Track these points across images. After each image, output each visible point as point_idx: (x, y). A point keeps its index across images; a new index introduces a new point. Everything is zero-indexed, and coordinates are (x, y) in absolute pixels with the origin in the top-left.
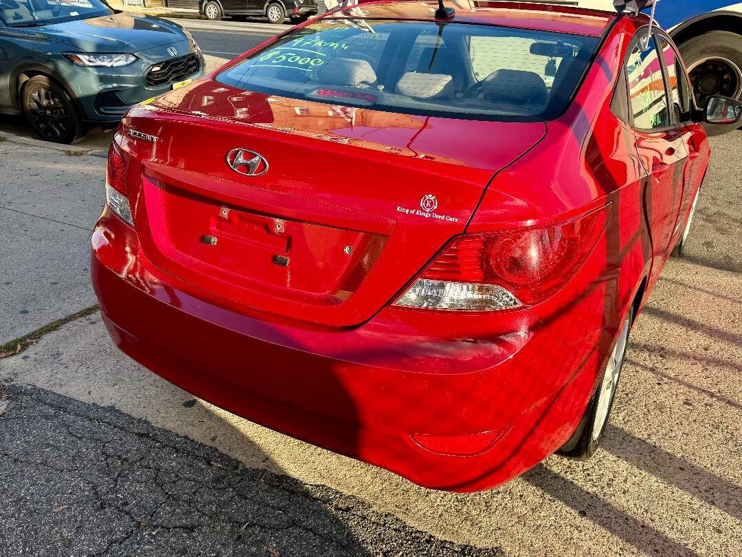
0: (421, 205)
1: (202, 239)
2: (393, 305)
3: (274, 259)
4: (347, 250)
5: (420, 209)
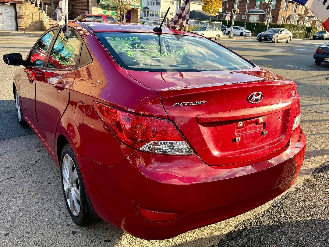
3: (262, 134)
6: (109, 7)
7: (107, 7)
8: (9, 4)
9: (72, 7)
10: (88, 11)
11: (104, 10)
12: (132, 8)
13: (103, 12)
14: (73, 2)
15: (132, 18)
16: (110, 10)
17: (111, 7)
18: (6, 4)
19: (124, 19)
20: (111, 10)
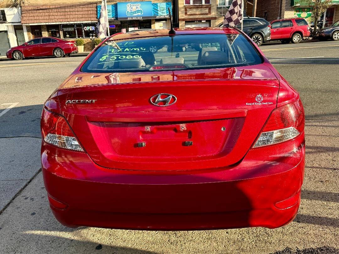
0: (256, 100)
1: (136, 145)
2: (253, 147)
3: (184, 144)
4: (222, 129)
5: (256, 102)
6: (305, 8)
7: (302, 8)
8: (205, 21)
9: (265, 15)
10: (280, 16)
11: (298, 13)
12: (335, 5)
13: (296, 15)
14: (266, 10)
15: (334, 17)
16: (305, 11)
17: (307, 8)
18: (203, 21)
19: (323, 19)
20: (307, 11)
